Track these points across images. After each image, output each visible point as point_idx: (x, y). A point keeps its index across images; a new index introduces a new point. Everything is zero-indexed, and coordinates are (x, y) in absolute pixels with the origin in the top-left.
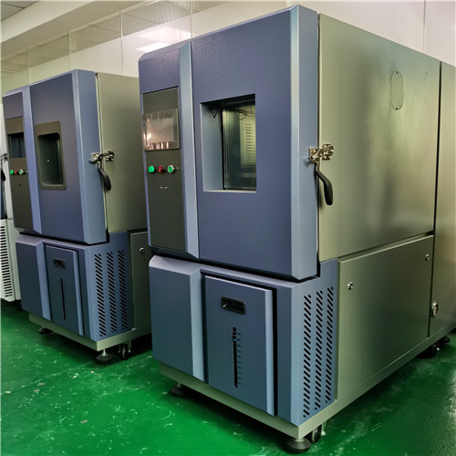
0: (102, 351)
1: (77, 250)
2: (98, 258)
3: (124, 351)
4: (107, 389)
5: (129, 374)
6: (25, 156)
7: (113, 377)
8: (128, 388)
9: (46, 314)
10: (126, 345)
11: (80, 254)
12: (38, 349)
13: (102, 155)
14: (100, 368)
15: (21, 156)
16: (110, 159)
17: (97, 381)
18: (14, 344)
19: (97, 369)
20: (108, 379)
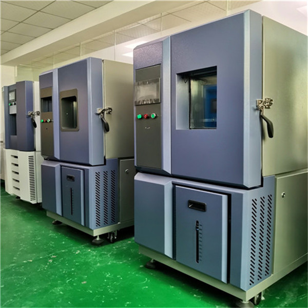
0: (96, 237)
1: (84, 170)
2: (98, 175)
3: (112, 237)
4: (100, 262)
5: (115, 253)
6: (52, 111)
7: (104, 254)
8: (115, 262)
9: (59, 211)
10: (113, 234)
11: (86, 172)
12: (52, 234)
13: (104, 110)
14: (95, 247)
15: (49, 111)
16: (109, 113)
17: (93, 256)
18: (35, 230)
19: (93, 249)
20: (100, 256)
